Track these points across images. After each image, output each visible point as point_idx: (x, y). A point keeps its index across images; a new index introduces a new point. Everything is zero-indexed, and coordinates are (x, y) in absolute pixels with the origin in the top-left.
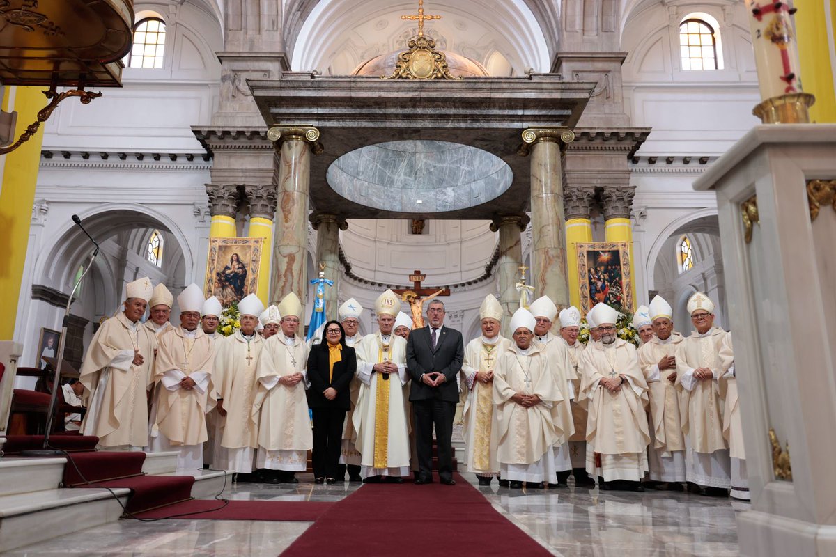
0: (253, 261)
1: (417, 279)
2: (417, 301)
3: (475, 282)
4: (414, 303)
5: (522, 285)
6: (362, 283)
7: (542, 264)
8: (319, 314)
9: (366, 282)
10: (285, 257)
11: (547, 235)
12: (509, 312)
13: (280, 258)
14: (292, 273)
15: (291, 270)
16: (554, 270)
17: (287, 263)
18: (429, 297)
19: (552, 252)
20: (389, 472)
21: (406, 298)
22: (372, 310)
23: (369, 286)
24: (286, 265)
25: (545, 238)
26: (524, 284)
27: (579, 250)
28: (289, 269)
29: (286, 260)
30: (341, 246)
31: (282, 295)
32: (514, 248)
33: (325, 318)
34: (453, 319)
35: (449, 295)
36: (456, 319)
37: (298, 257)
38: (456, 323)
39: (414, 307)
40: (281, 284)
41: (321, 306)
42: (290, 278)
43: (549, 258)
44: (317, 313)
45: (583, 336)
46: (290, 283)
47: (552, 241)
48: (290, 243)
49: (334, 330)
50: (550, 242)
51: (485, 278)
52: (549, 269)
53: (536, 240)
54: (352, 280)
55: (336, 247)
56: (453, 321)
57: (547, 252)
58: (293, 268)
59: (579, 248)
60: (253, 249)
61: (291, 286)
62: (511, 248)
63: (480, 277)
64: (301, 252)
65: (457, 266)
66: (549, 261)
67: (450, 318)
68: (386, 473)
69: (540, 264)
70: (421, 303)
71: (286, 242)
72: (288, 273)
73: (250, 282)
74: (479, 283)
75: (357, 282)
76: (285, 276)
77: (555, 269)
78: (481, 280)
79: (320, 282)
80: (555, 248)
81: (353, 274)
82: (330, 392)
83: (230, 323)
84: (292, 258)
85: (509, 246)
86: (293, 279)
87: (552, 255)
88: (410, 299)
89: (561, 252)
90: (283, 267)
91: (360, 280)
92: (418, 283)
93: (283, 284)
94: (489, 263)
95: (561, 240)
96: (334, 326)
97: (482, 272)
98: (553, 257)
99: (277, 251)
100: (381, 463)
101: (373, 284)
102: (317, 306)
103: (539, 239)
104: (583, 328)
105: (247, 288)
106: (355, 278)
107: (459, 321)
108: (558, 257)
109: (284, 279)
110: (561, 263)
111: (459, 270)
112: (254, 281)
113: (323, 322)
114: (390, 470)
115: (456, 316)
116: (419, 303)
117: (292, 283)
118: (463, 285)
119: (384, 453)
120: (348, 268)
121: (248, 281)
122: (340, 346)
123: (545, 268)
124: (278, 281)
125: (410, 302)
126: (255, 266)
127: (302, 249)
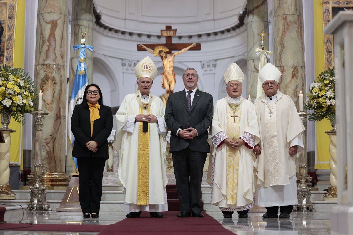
0: (9, 18)
1: (169, 34)
2: (168, 55)
3: (228, 31)
4: (166, 57)
5: (261, 50)
6: (113, 32)
7: (281, 29)
8: (81, 76)
9: (117, 31)
10: (48, 23)
11: (286, 3)
12: (255, 68)
13: (44, 24)
14: (54, 38)
15: (54, 35)
16: (291, 34)
17: (50, 29)
18: (180, 52)
19: (290, 19)
20: (150, 208)
21: (157, 53)
22: (122, 59)
23: (120, 35)
24: (49, 30)
25: (284, 5)
26: (263, 49)
27: (325, 6)
28: (52, 34)
29: (49, 26)
30: (95, 5)
31: (47, 58)
32: (261, 7)
33: (87, 81)
34: (206, 68)
35: (200, 49)
36: (209, 69)
37: (60, 23)
38: (208, 72)
39: (166, 62)
40: (45, 48)
41: (83, 69)
42: (53, 43)
43: (287, 23)
44: (79, 75)
45: (314, 94)
46: (54, 47)
47: (290, 8)
48: (53, 11)
49: (93, 92)
50: (289, 9)
51: (238, 27)
52: (287, 34)
53: (276, 7)
54: (102, 29)
55: (90, 7)
56: (206, 71)
57: (286, 18)
58: (56, 33)
59: (325, 5)
60: (8, 6)
61: (55, 50)
62: (257, 7)
63: (233, 26)
64: (62, 19)
65: (210, 14)
66: (287, 26)
67: (202, 68)
68: (148, 209)
69: (279, 29)
70: (172, 57)
71: (49, 9)
72: (52, 39)
73: (6, 39)
74: (232, 32)
75: (107, 31)
76: (49, 40)
77: (293, 34)
78: (234, 29)
79: (82, 48)
80: (292, 14)
81: (103, 23)
82: (92, 144)
83: (3, 85)
84: (54, 24)
85: (256, 5)
86: (56, 44)
87: (290, 21)
88: (162, 54)
89: (298, 18)
90: (47, 32)
91: (111, 30)
92: (169, 38)
93: (47, 48)
94: (241, 12)
95: (298, 7)
96: (93, 88)
97: (235, 21)
98: (291, 23)
99: (41, 17)
100: (144, 202)
101: (123, 33)
102: (79, 70)
103: (279, 6)
104: (315, 87)
105: (4, 45)
106: (106, 28)
107: (211, 70)
108: (295, 23)
109: (48, 44)
110: (298, 28)
111: (212, 18)
112: (10, 38)
113: (85, 83)
114: (151, 206)
115: (208, 66)
116: (170, 58)
117: (56, 47)
118: (216, 34)
119: (146, 194)
120: (98, 17)
121: (5, 37)
122: (98, 105)
123: (284, 32)
124: (42, 46)
125: (162, 57)
126: (11, 23)
127: (63, 16)
